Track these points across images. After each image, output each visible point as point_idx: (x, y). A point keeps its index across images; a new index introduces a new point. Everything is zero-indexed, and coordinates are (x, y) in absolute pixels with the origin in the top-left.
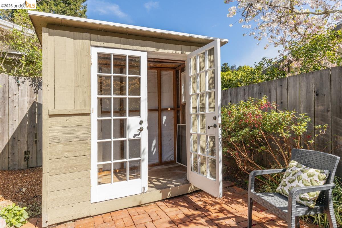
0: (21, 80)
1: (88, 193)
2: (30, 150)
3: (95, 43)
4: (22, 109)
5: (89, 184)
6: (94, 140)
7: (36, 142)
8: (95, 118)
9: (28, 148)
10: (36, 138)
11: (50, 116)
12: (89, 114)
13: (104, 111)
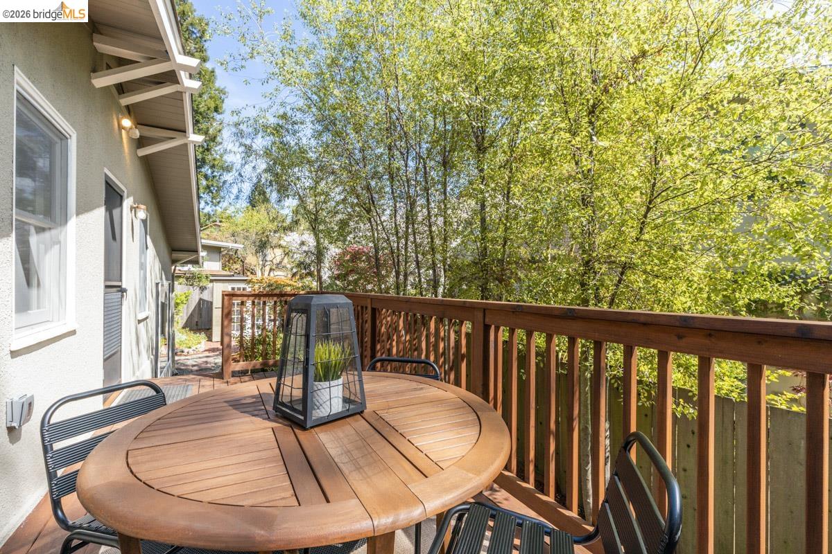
7: (201, 317)
9: (197, 320)
10: (201, 315)
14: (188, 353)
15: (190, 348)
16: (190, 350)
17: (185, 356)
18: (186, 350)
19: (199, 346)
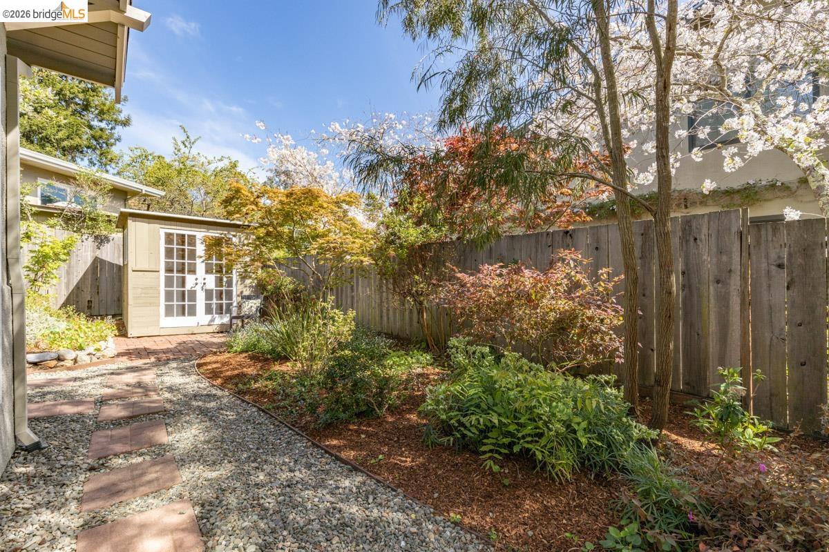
0: (85, 237)
1: (158, 321)
2: (93, 300)
3: (162, 226)
4: (86, 263)
5: (159, 315)
6: (162, 289)
7: (98, 292)
8: (163, 274)
9: (91, 298)
10: (98, 289)
11: (133, 271)
12: (158, 271)
13: (169, 270)
14: (75, 361)
15: (81, 348)
16: (82, 356)
17: (69, 369)
18: (71, 355)
19: (102, 344)
